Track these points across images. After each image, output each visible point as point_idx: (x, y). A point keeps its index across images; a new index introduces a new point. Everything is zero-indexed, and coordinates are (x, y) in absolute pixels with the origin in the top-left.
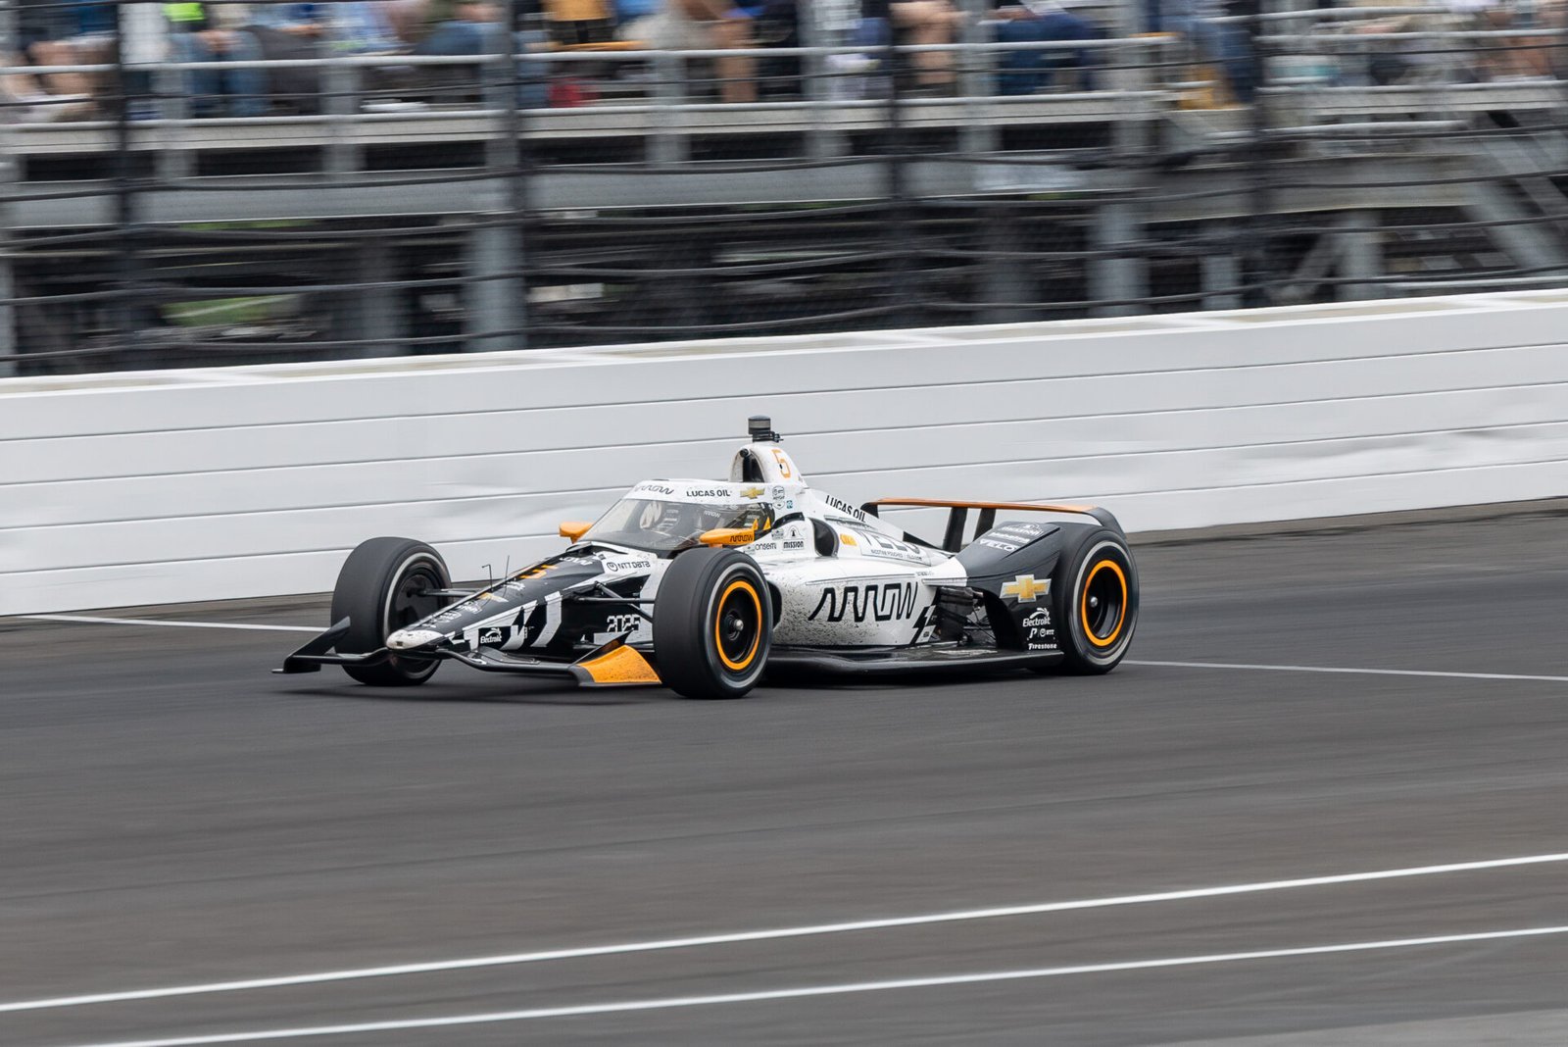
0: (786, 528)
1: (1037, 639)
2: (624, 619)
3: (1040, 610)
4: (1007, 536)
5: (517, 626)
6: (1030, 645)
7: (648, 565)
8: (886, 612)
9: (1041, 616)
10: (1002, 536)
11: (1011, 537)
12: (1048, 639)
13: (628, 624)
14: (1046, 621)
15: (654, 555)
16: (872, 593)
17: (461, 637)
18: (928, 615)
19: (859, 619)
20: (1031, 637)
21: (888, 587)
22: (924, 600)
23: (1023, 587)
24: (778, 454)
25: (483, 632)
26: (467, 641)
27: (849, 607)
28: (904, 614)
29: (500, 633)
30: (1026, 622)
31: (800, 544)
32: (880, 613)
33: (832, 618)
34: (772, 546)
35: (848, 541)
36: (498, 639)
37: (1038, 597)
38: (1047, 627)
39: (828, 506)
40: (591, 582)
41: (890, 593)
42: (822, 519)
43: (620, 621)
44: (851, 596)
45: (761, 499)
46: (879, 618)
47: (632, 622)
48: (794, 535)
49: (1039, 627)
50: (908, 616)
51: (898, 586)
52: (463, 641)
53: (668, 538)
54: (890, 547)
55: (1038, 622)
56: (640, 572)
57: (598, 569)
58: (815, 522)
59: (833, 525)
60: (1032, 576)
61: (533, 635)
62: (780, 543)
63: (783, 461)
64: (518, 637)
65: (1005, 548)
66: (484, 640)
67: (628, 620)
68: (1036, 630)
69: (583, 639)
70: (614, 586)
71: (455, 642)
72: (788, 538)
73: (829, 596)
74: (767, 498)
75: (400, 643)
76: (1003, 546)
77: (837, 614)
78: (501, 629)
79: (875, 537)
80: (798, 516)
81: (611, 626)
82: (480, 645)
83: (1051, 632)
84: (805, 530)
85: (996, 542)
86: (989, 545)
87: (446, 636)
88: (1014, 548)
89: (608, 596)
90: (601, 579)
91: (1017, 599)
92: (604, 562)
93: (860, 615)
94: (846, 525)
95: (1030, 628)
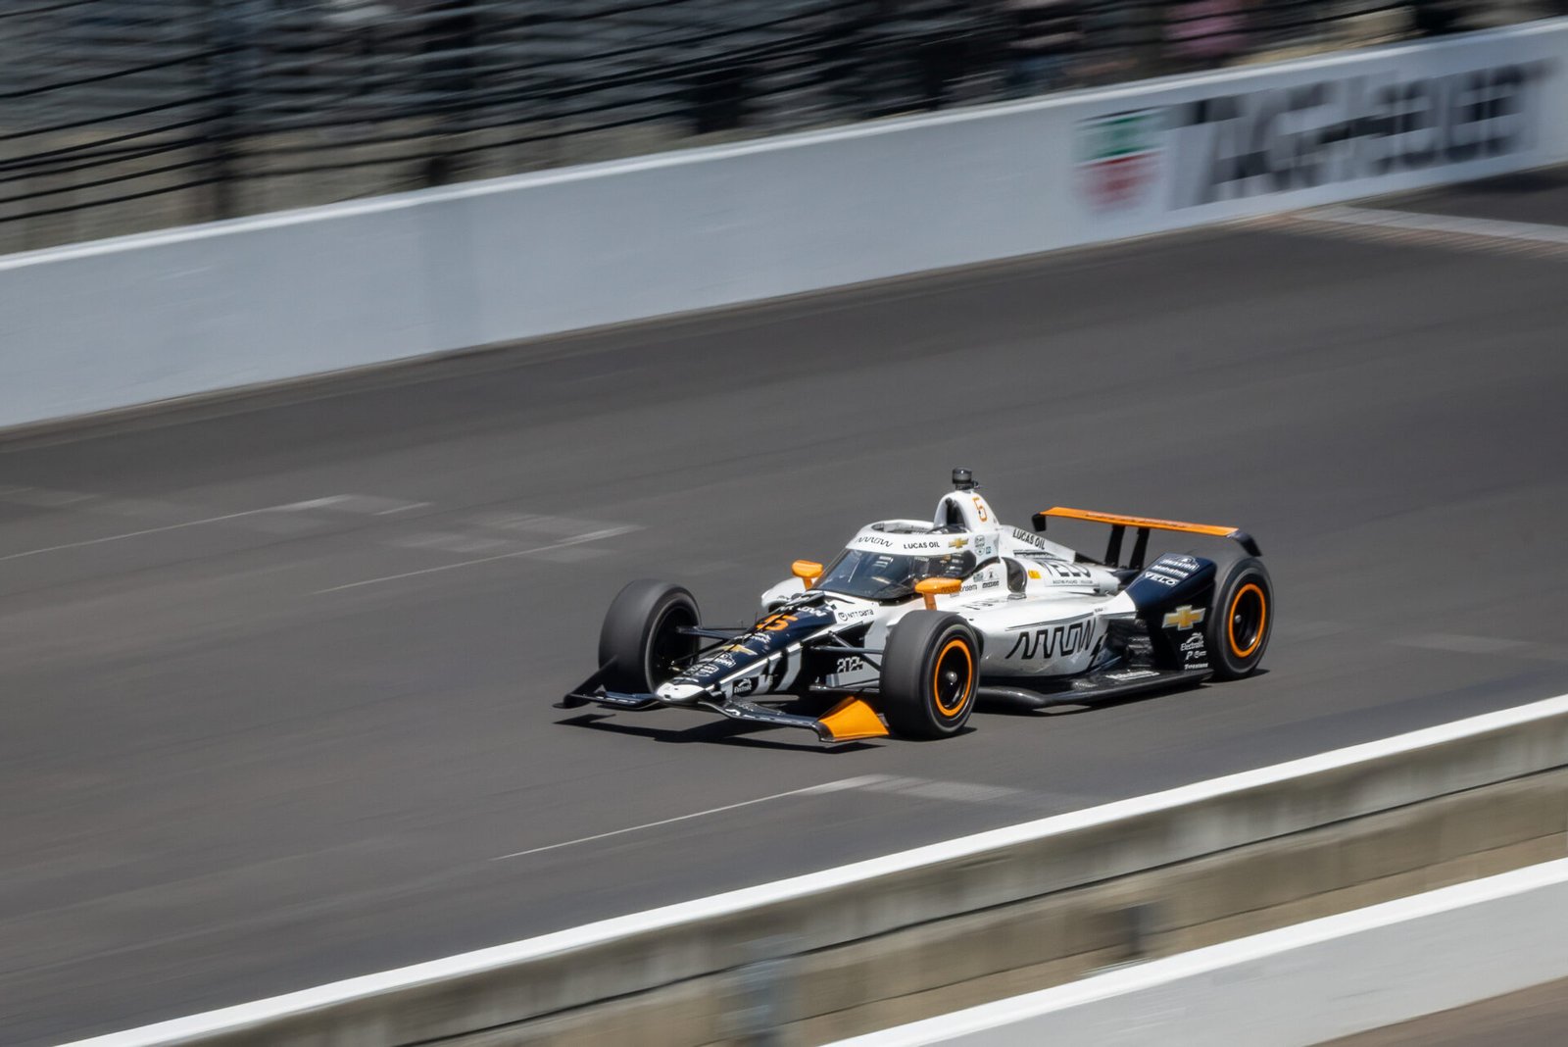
0: (985, 571)
1: (1193, 661)
2: (851, 661)
3: (1196, 635)
4: (1168, 569)
5: (764, 676)
6: (1186, 666)
7: (872, 613)
8: (1070, 648)
9: (1195, 641)
10: (1164, 569)
11: (1172, 571)
12: (1201, 660)
13: (854, 665)
14: (1200, 644)
15: (877, 604)
16: (1059, 634)
17: (718, 688)
18: (1102, 643)
19: (1047, 656)
20: (1187, 658)
21: (1072, 627)
22: (1100, 632)
23: (1181, 617)
24: (977, 502)
25: (736, 683)
26: (724, 693)
27: (1040, 648)
28: (1084, 646)
29: (750, 682)
30: (1184, 647)
31: (996, 584)
32: (1065, 649)
33: (1025, 656)
34: (975, 587)
35: (1035, 575)
36: (749, 688)
37: (1194, 624)
38: (1200, 649)
39: (1016, 540)
40: (824, 632)
41: (1074, 631)
42: (1011, 556)
43: (848, 662)
44: (1042, 637)
45: (965, 548)
46: (1064, 653)
47: (858, 662)
48: (991, 576)
49: (1194, 650)
50: (1087, 648)
51: (1080, 625)
52: (720, 693)
53: (887, 586)
54: (1066, 575)
55: (1193, 646)
56: (866, 620)
57: (829, 620)
58: (1008, 561)
59: (1020, 559)
60: (1189, 607)
61: (777, 681)
62: (979, 584)
63: (981, 507)
64: (764, 683)
65: (1167, 582)
66: (737, 690)
67: (854, 662)
68: (1191, 652)
69: (817, 681)
70: (842, 634)
71: (714, 694)
72: (987, 579)
73: (1024, 638)
74: (970, 547)
75: (668, 696)
76: (1165, 580)
77: (1029, 653)
78: (751, 679)
79: (1055, 567)
80: (995, 560)
81: (841, 667)
82: (734, 694)
83: (1204, 653)
84: (1000, 570)
85: (1159, 576)
86: (1153, 578)
87: (707, 689)
88: (1174, 582)
89: (839, 645)
90: (834, 629)
91: (1176, 627)
92: (836, 612)
93: (1049, 652)
94: (1031, 556)
95: (1186, 652)
